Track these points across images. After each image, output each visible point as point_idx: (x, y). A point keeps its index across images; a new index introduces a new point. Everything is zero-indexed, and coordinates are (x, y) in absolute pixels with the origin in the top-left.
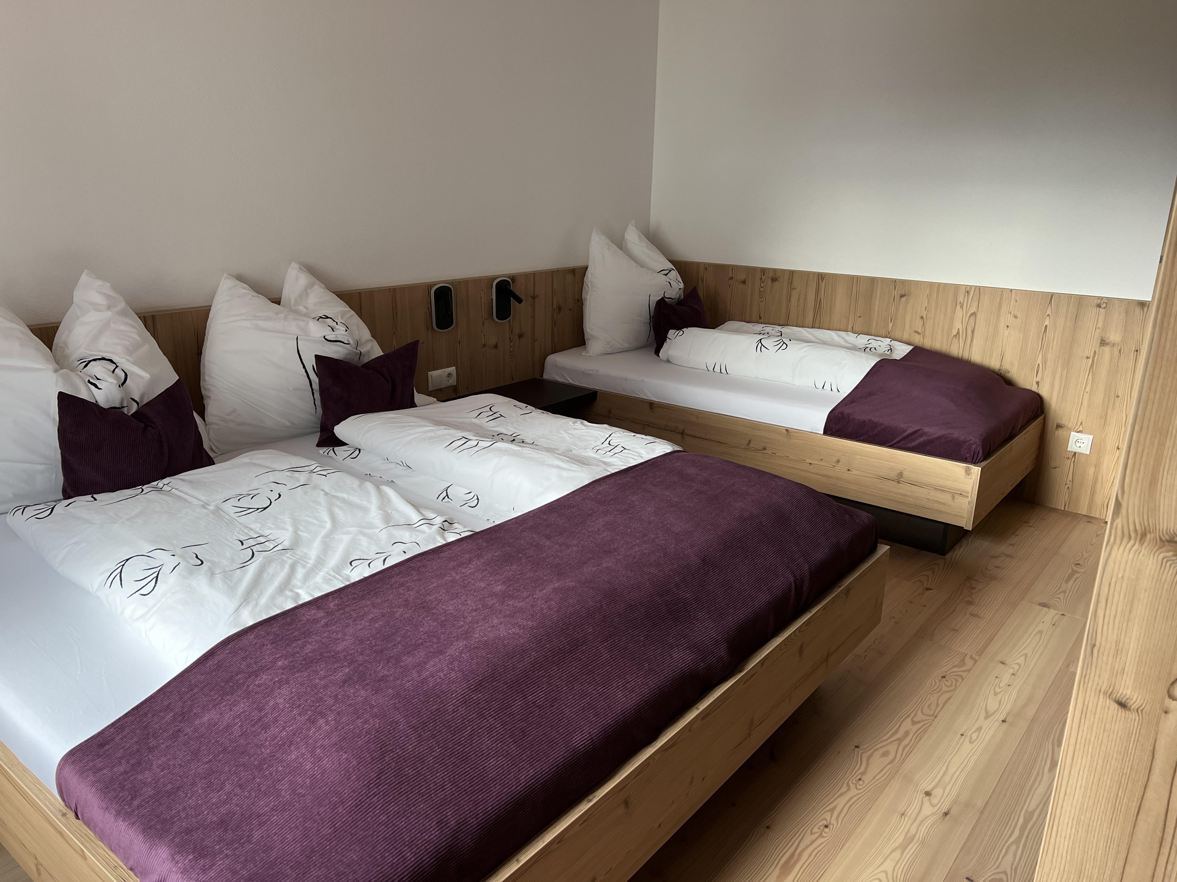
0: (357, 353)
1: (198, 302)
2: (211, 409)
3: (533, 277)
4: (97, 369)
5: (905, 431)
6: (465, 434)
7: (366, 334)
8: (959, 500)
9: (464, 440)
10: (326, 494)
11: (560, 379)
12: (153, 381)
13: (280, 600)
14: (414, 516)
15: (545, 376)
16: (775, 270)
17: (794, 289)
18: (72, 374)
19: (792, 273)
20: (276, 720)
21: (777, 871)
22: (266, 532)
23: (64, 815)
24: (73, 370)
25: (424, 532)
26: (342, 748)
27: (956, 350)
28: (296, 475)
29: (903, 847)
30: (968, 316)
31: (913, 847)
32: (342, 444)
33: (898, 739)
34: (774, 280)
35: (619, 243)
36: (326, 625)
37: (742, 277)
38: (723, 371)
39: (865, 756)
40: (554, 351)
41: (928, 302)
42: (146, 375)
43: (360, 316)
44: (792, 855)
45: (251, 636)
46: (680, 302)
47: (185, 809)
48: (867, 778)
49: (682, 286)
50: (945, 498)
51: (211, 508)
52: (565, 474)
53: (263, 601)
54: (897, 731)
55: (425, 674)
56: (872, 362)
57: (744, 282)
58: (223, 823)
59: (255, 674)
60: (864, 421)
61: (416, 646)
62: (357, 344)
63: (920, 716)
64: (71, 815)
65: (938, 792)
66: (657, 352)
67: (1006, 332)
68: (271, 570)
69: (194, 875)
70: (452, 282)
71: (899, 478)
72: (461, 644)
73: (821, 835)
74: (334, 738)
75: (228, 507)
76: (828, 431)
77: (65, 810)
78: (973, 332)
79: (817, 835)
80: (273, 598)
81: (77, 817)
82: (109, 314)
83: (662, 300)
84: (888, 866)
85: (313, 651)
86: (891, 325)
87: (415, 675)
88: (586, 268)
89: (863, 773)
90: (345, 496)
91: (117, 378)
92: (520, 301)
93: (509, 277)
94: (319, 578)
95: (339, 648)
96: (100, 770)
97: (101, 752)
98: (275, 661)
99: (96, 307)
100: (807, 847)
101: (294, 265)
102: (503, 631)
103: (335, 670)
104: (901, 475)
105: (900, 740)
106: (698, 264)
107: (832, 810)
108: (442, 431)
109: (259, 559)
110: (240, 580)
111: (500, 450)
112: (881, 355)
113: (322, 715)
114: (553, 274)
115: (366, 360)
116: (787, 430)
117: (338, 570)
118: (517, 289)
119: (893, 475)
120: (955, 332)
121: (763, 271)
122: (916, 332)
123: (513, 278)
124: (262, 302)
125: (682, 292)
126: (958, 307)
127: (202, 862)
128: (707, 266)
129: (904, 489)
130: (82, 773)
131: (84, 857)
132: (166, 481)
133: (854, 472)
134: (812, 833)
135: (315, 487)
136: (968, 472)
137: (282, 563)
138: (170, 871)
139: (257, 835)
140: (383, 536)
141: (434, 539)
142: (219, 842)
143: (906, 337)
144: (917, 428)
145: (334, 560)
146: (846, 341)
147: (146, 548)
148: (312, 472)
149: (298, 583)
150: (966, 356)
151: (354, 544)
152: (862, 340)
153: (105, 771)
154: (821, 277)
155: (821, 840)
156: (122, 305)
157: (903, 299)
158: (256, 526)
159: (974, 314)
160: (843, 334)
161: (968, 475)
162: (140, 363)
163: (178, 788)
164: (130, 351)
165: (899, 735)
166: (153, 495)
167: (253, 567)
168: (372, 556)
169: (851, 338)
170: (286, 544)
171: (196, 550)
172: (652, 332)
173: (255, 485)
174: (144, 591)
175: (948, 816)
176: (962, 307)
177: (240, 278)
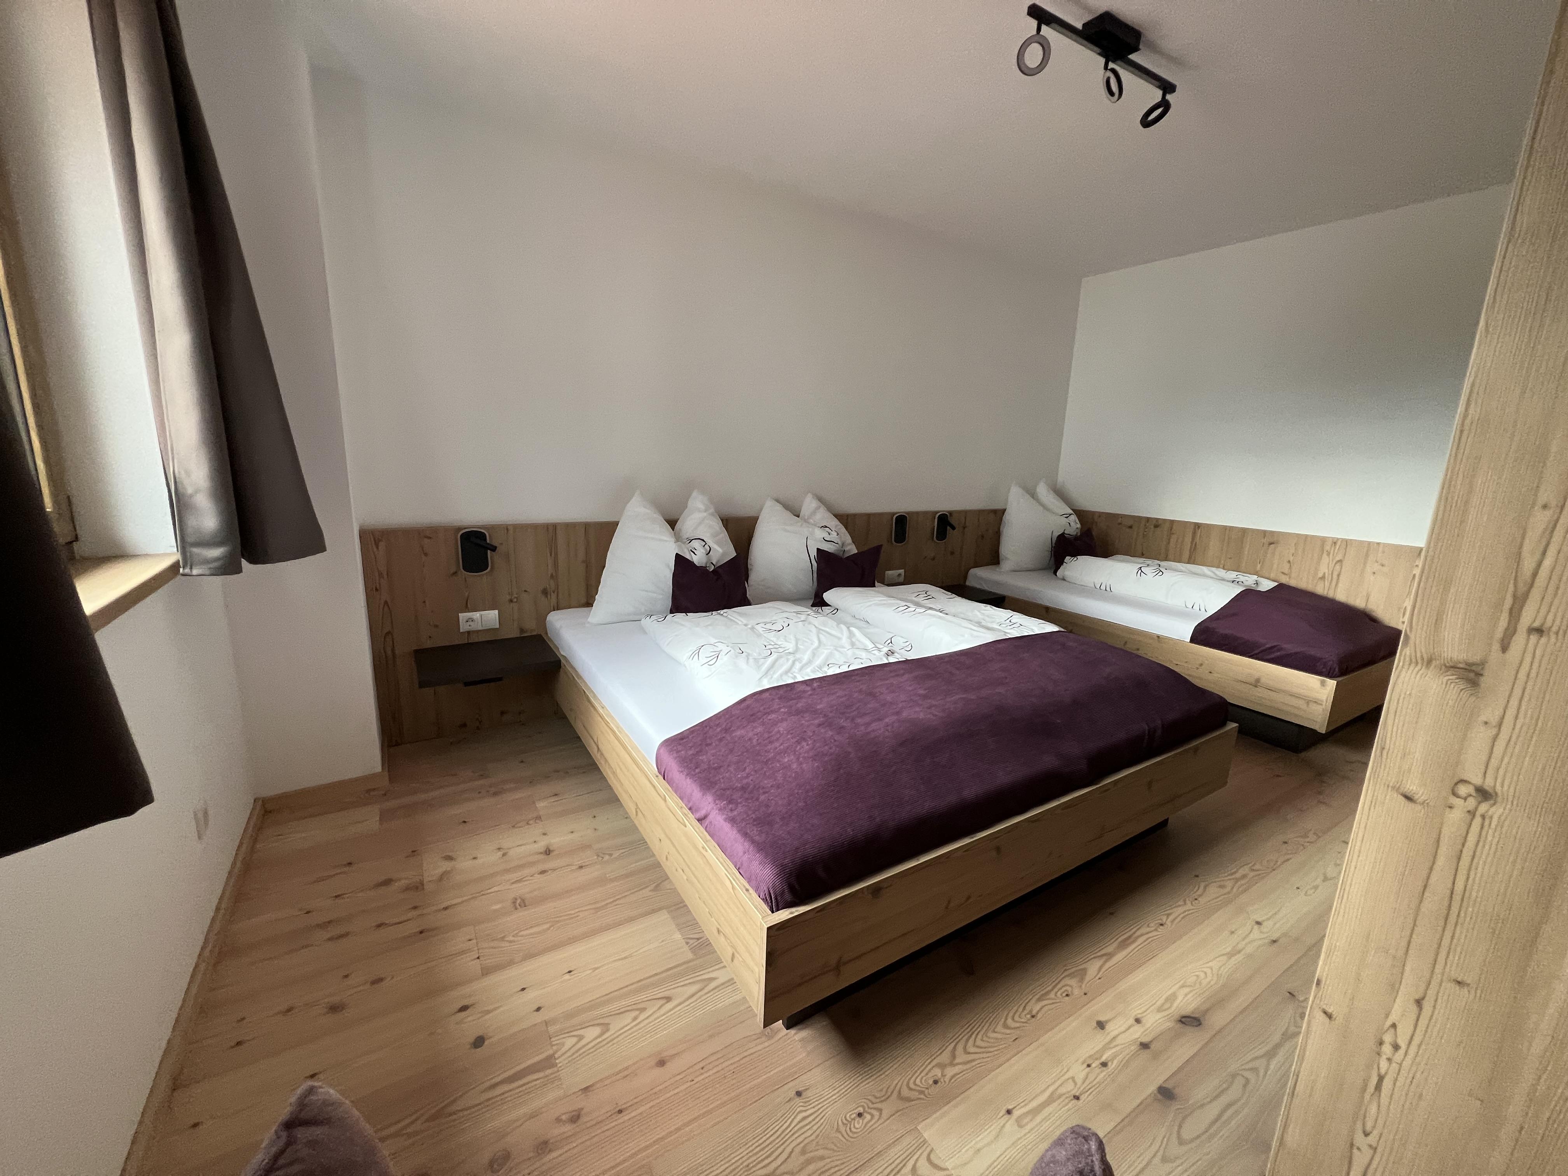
0: (841, 551)
1: (751, 513)
2: (753, 577)
3: (965, 513)
4: (696, 544)
5: (1265, 644)
6: (907, 604)
7: (849, 539)
8: (1313, 707)
9: (906, 607)
10: (816, 627)
11: (978, 586)
12: (724, 554)
13: (785, 677)
14: (870, 646)
15: (968, 583)
16: (1157, 520)
17: (1173, 534)
18: (683, 545)
19: (1172, 522)
20: (777, 739)
21: (1115, 945)
22: (779, 643)
23: (657, 776)
24: (684, 543)
25: (875, 654)
26: (815, 760)
27: (1320, 589)
28: (799, 615)
29: (1230, 955)
30: (1335, 562)
31: (1239, 957)
32: (827, 605)
33: (1236, 879)
34: (1156, 526)
35: (1033, 495)
36: (811, 695)
37: (1130, 523)
38: (1108, 589)
39: (1202, 885)
40: (977, 565)
41: (1296, 549)
42: (720, 550)
43: (846, 528)
44: (1130, 937)
45: (767, 694)
46: (1076, 538)
47: (723, 778)
48: (1202, 900)
49: (1079, 526)
50: (1301, 704)
51: (749, 626)
52: (975, 633)
53: (775, 676)
54: (1235, 873)
55: (870, 729)
56: (1238, 590)
57: (1131, 527)
58: (743, 789)
59: (768, 713)
60: (1226, 635)
61: (865, 714)
62: (843, 544)
63: (1257, 867)
64: (661, 778)
65: (1268, 925)
66: (1055, 573)
67: (1372, 578)
68: (781, 661)
69: (725, 813)
70: (908, 513)
71: (1257, 683)
72: (895, 718)
73: (1156, 930)
74: (811, 754)
75: (758, 627)
76: (1193, 640)
77: (658, 774)
78: (1339, 575)
79: (1153, 929)
80: (781, 675)
81: (664, 779)
82: (705, 514)
83: (1063, 534)
84: (1215, 964)
85: (802, 706)
86: (1259, 566)
87: (862, 728)
88: (1004, 511)
89: (1200, 896)
90: (827, 630)
91: (706, 550)
92: (953, 528)
93: (948, 512)
94: (809, 670)
95: (818, 707)
96: (680, 751)
97: (681, 742)
98: (780, 708)
99: (699, 511)
100: (1142, 935)
101: (810, 496)
102: (921, 716)
103: (815, 719)
104: (1258, 680)
105: (1237, 880)
106: (1093, 513)
107: (1168, 915)
108: (892, 601)
109: (774, 656)
110: (763, 664)
111: (930, 615)
112: (1245, 586)
113: (804, 739)
114: (980, 512)
115: (847, 555)
116: (1158, 637)
117: (820, 668)
118: (953, 521)
119: (1252, 680)
120: (1320, 575)
121: (1148, 519)
122: (1283, 573)
123: (951, 513)
124: (788, 515)
125: (1079, 531)
126: (1325, 555)
127: (731, 806)
128: (1101, 514)
129: (1260, 692)
130: (671, 751)
131: (665, 800)
132: (725, 610)
133: (1216, 675)
134: (1148, 926)
135: (810, 623)
136: (1323, 684)
137: (788, 660)
138: (713, 809)
139: (762, 797)
140: (850, 653)
141: (881, 659)
142: (741, 798)
143: (1272, 576)
144: (1275, 644)
145: (818, 661)
146: (1216, 574)
147: (713, 641)
148: (809, 615)
149: (796, 671)
150: (1331, 595)
151: (830, 655)
152: (1232, 575)
153: (683, 752)
154: (1197, 526)
155: (1155, 933)
156: (712, 510)
157: (1272, 546)
158: (774, 639)
159: (1340, 561)
160: (1214, 569)
161: (1324, 686)
162: (718, 543)
163: (721, 767)
164: (714, 535)
165: (1238, 875)
166: (718, 617)
167: (771, 660)
168: (841, 663)
169: (1221, 573)
170: (791, 650)
171: (740, 646)
172: (1053, 558)
173: (774, 618)
174: (710, 663)
175: (1276, 945)
176: (1328, 554)
177: (778, 501)
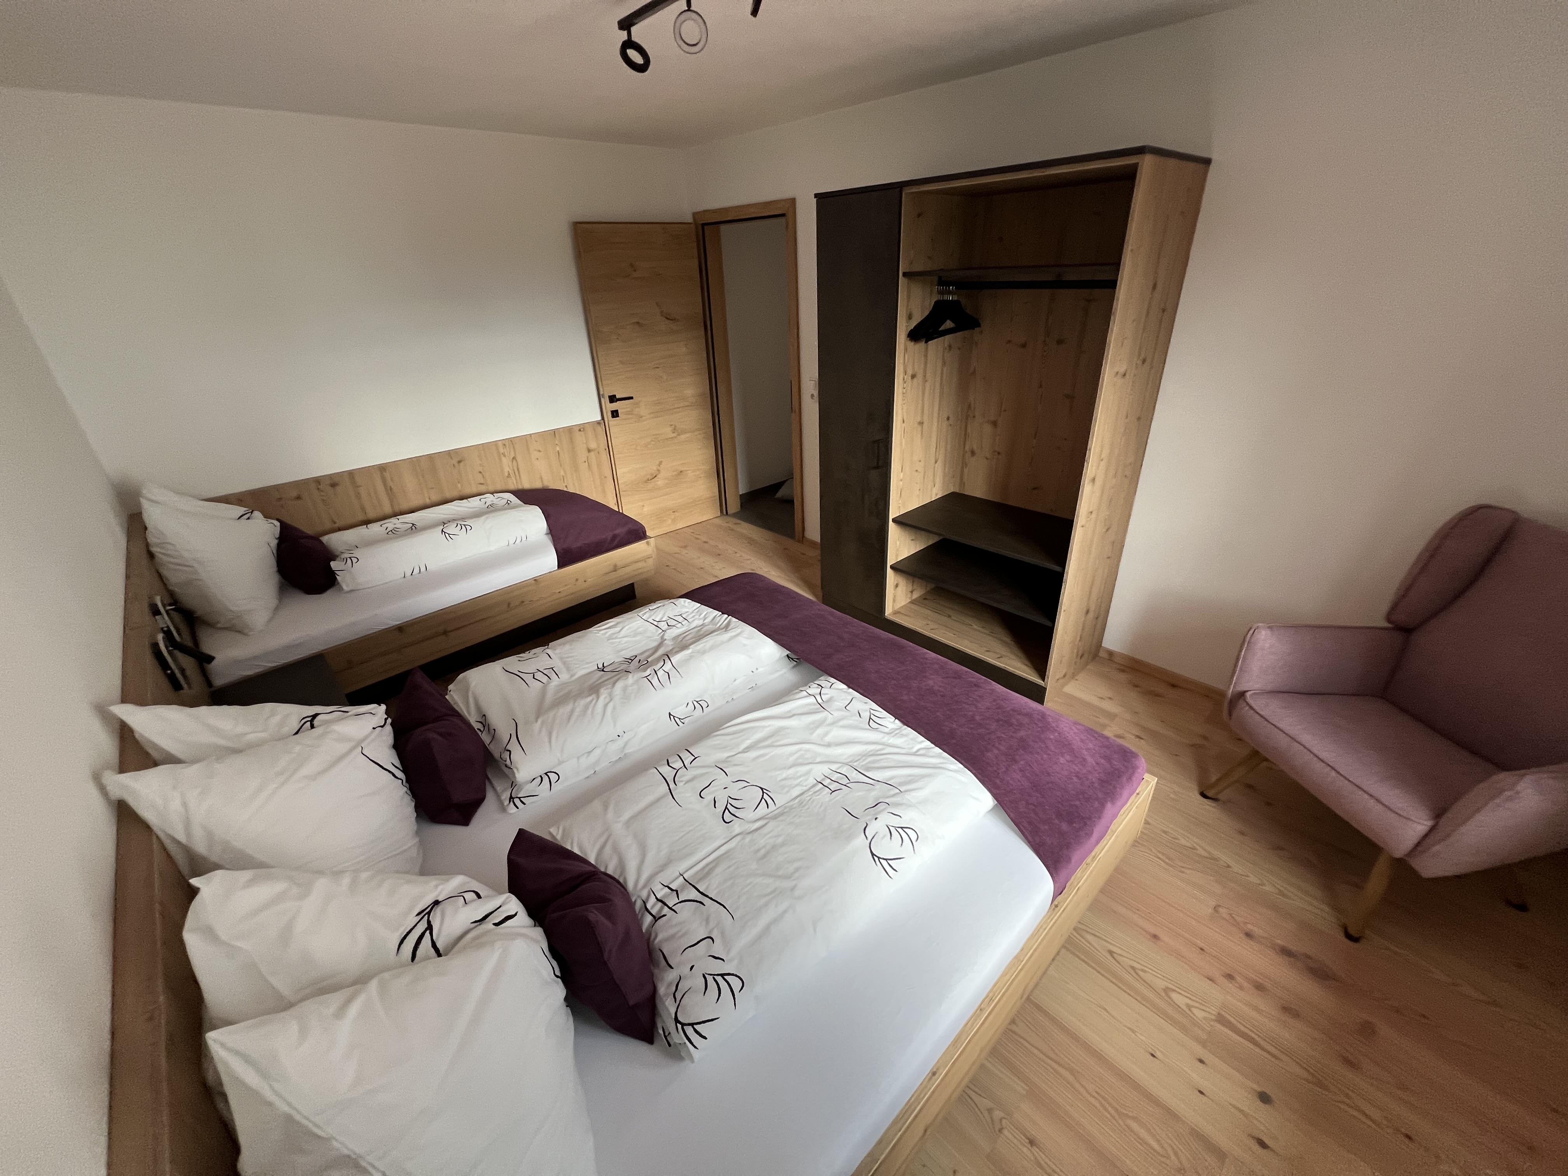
16: (330, 476)
17: (360, 488)
19: (351, 473)
34: (334, 485)
37: (295, 494)
38: (423, 570)
50: (640, 565)
57: (299, 498)
78: (518, 470)
86: (459, 485)
104: (615, 566)
119: (611, 568)
120: (506, 474)
121: (317, 481)
126: (503, 458)
133: (589, 580)
154: (382, 468)
157: (462, 464)
159: (514, 458)
